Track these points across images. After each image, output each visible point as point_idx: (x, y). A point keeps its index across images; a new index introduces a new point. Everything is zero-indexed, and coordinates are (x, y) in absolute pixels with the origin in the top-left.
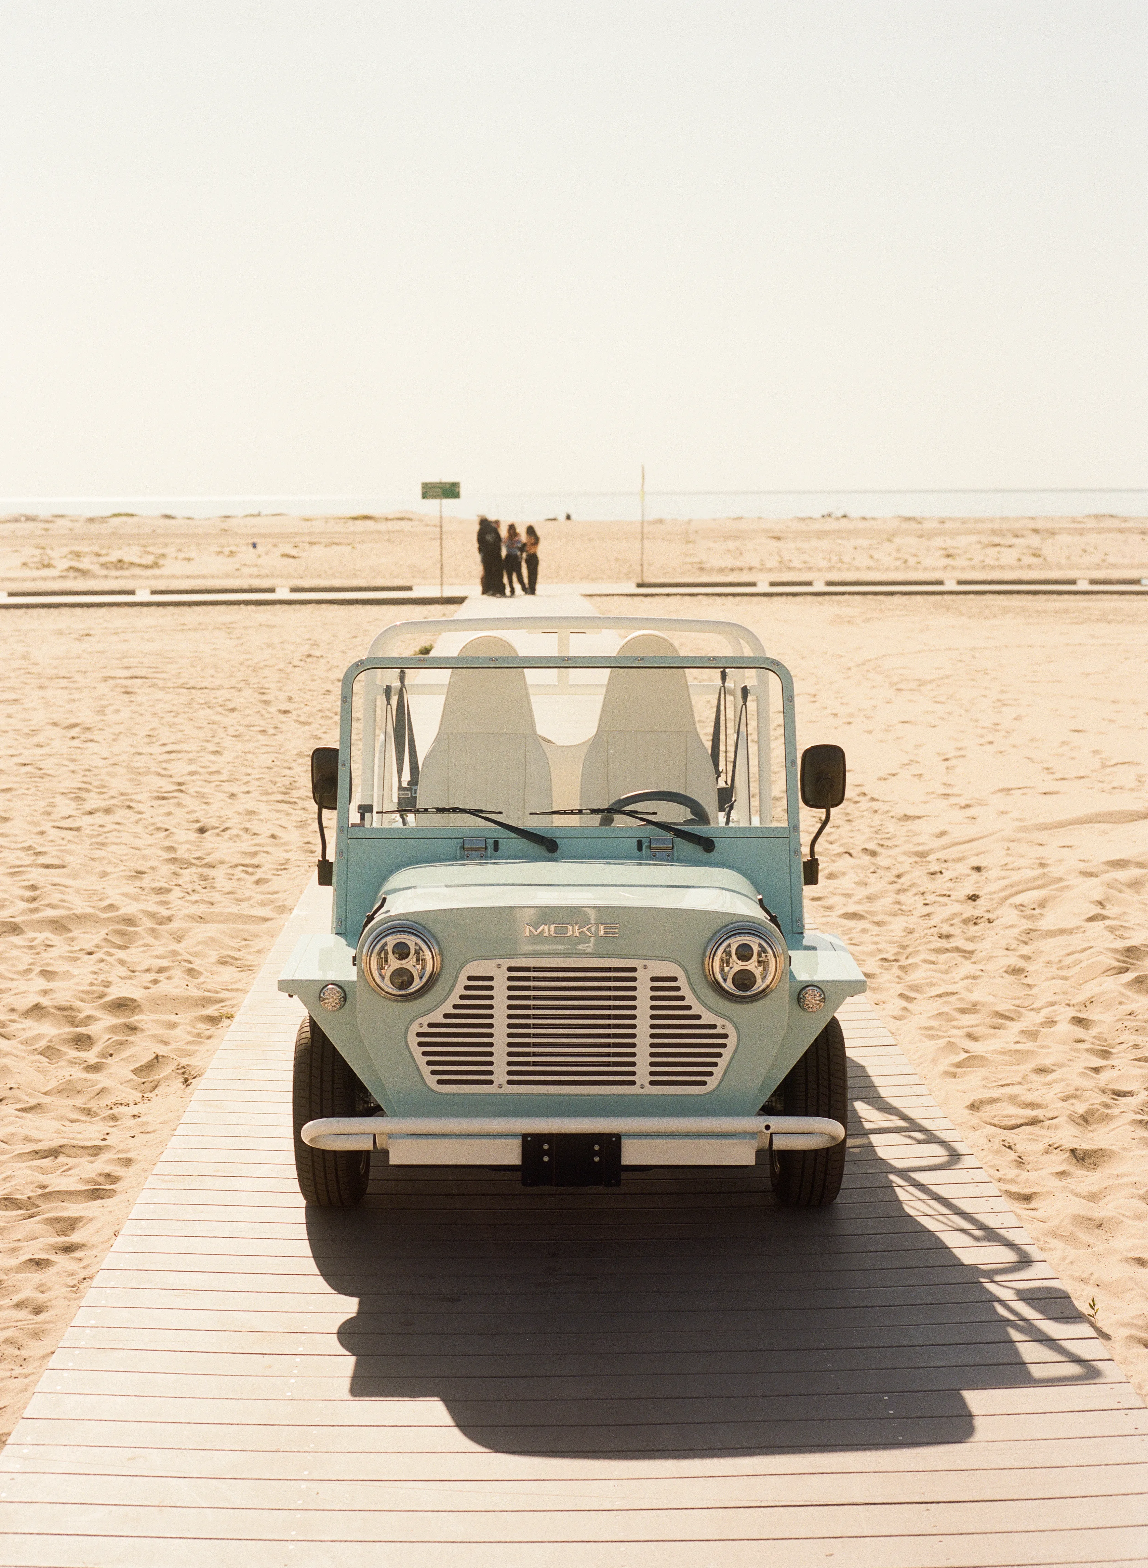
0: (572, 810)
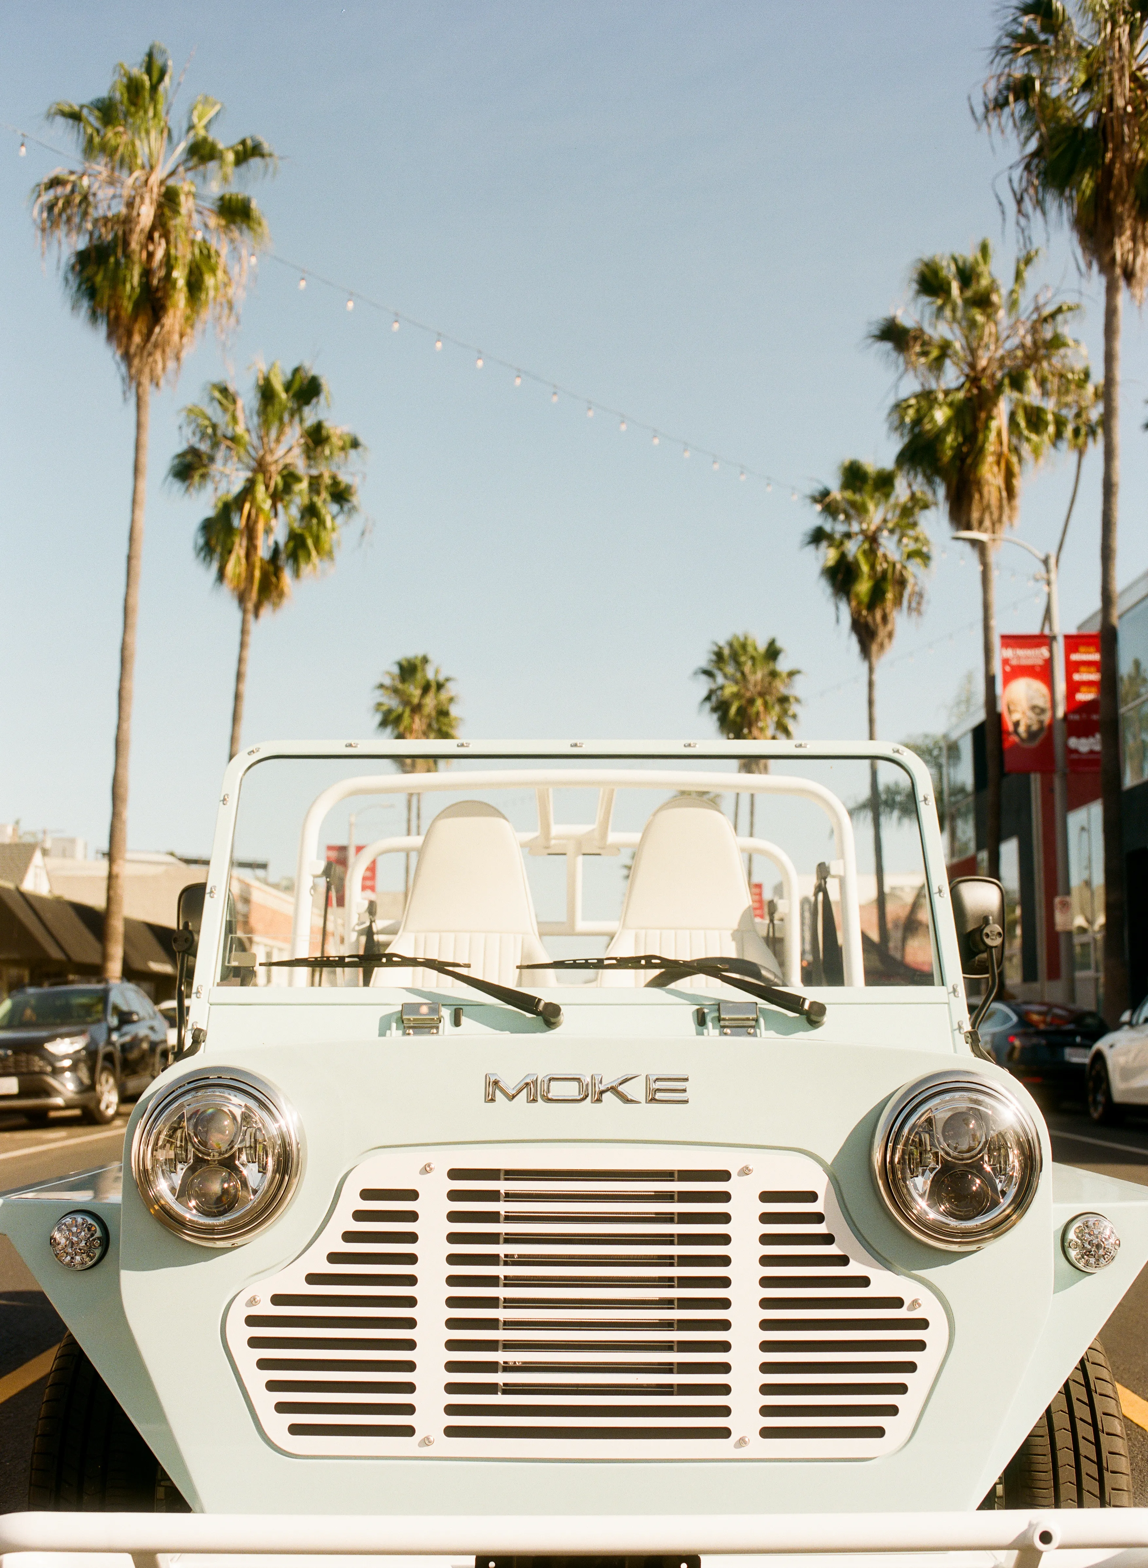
0: (575, 961)
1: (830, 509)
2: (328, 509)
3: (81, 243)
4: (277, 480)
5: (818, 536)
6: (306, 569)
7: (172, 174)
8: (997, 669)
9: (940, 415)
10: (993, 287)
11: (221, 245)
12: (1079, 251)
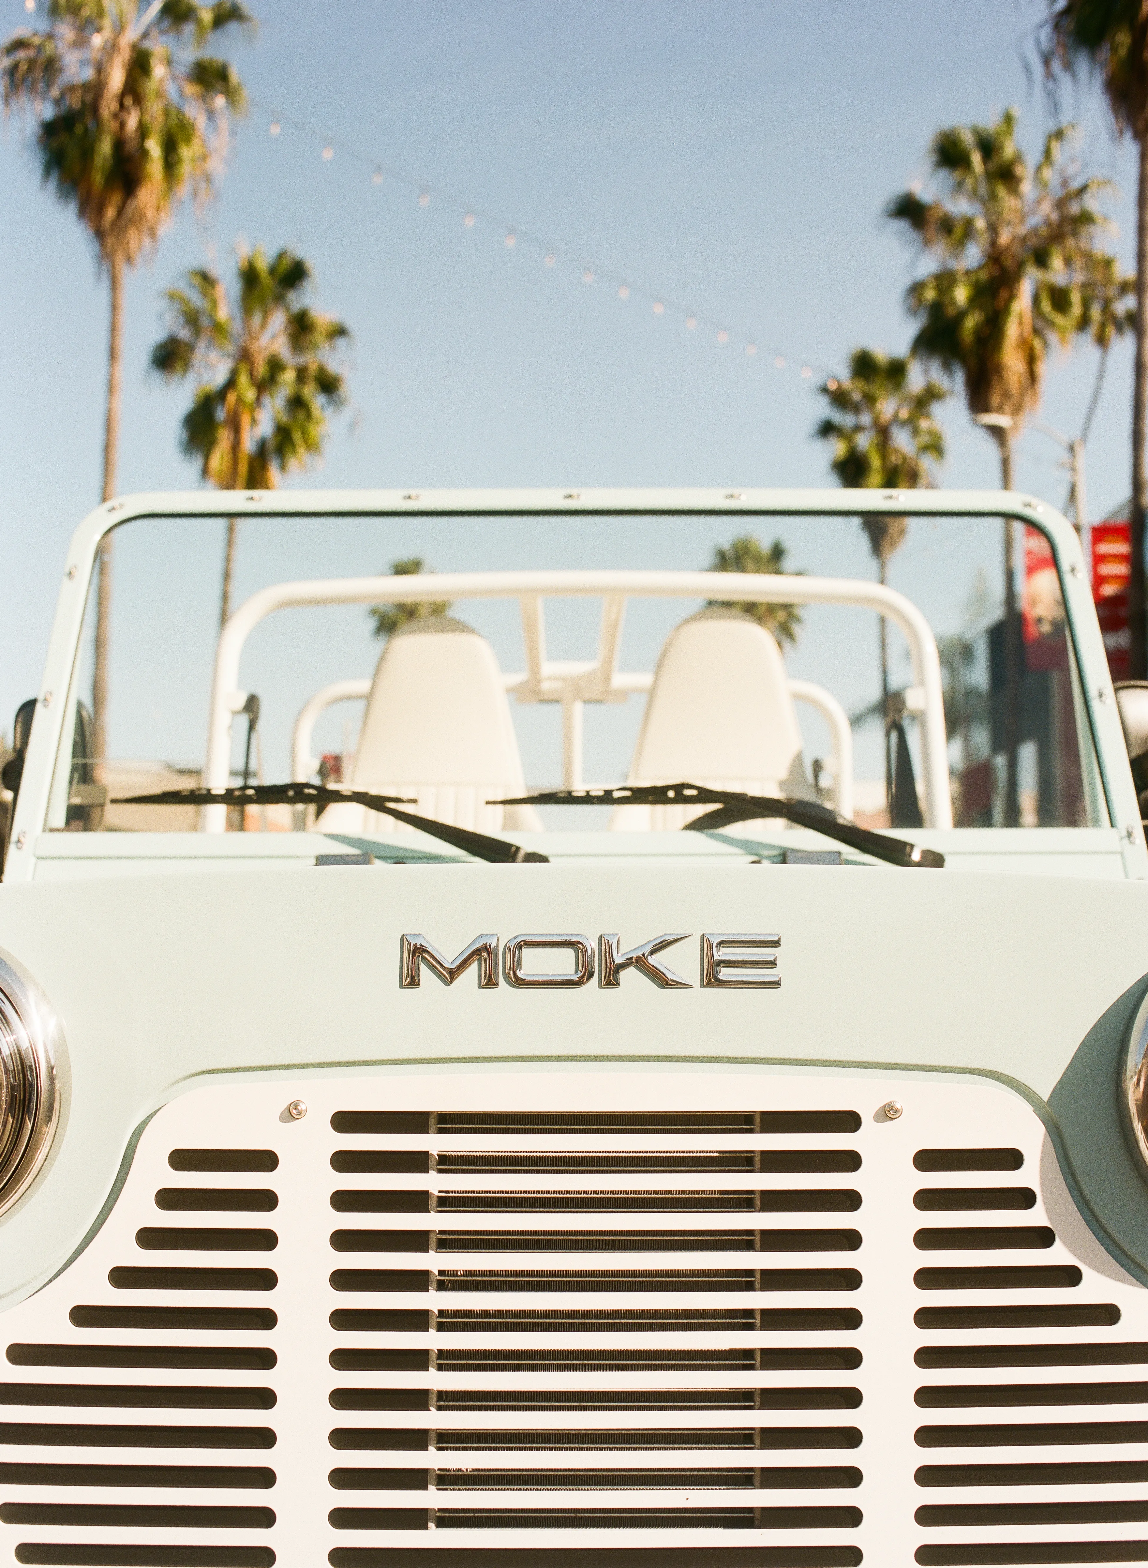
1: (839, 399)
2: (317, 401)
3: (48, 112)
4: (261, 370)
5: (827, 429)
6: (292, 463)
7: (145, 35)
8: (1019, 562)
9: (961, 294)
10: (1018, 159)
11: (195, 113)
12: (1110, 118)
